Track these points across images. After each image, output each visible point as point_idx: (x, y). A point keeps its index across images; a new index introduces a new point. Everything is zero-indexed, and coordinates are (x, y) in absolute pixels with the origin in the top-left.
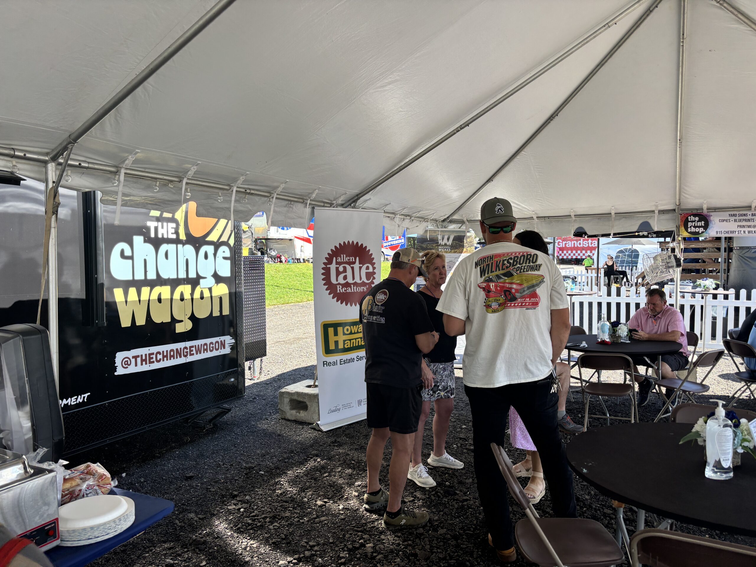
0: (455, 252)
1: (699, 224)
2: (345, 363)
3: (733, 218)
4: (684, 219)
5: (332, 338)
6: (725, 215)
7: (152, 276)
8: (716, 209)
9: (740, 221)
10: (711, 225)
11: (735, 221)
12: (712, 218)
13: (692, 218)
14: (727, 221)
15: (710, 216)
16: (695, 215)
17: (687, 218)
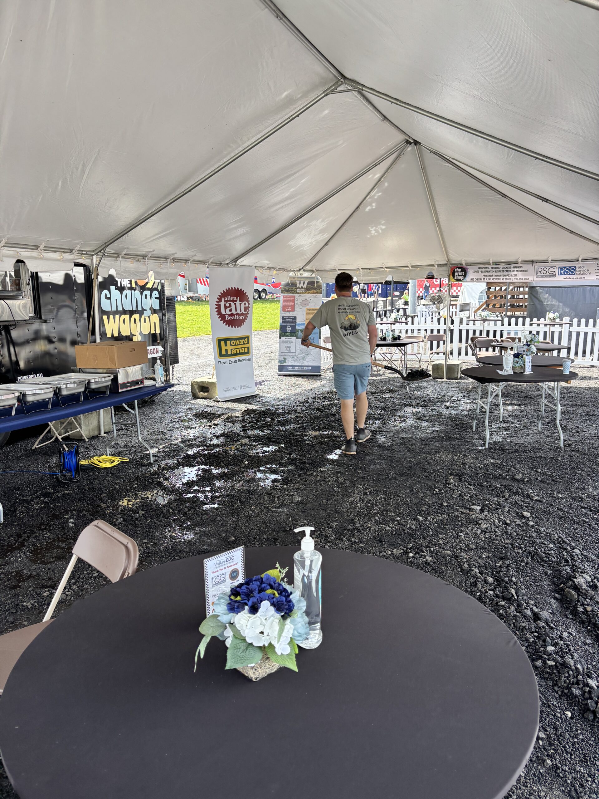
0: (309, 293)
1: (461, 274)
2: (232, 363)
3: (480, 270)
4: (453, 271)
5: (224, 348)
6: (476, 268)
7: (120, 309)
8: (471, 264)
9: (485, 272)
10: (468, 274)
11: (482, 272)
12: (469, 270)
13: (457, 270)
14: (477, 271)
15: (467, 268)
16: (459, 268)
17: (454, 270)
